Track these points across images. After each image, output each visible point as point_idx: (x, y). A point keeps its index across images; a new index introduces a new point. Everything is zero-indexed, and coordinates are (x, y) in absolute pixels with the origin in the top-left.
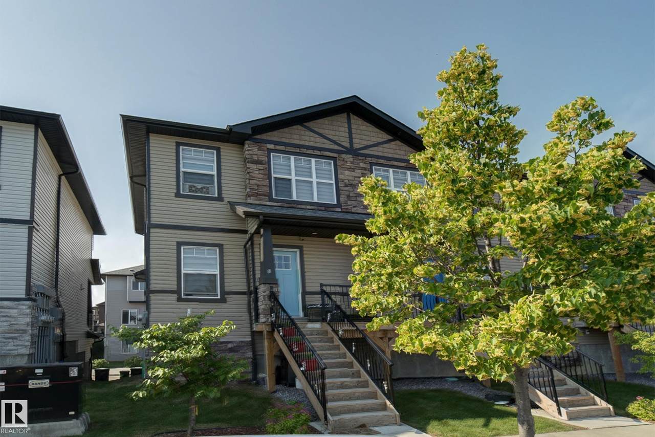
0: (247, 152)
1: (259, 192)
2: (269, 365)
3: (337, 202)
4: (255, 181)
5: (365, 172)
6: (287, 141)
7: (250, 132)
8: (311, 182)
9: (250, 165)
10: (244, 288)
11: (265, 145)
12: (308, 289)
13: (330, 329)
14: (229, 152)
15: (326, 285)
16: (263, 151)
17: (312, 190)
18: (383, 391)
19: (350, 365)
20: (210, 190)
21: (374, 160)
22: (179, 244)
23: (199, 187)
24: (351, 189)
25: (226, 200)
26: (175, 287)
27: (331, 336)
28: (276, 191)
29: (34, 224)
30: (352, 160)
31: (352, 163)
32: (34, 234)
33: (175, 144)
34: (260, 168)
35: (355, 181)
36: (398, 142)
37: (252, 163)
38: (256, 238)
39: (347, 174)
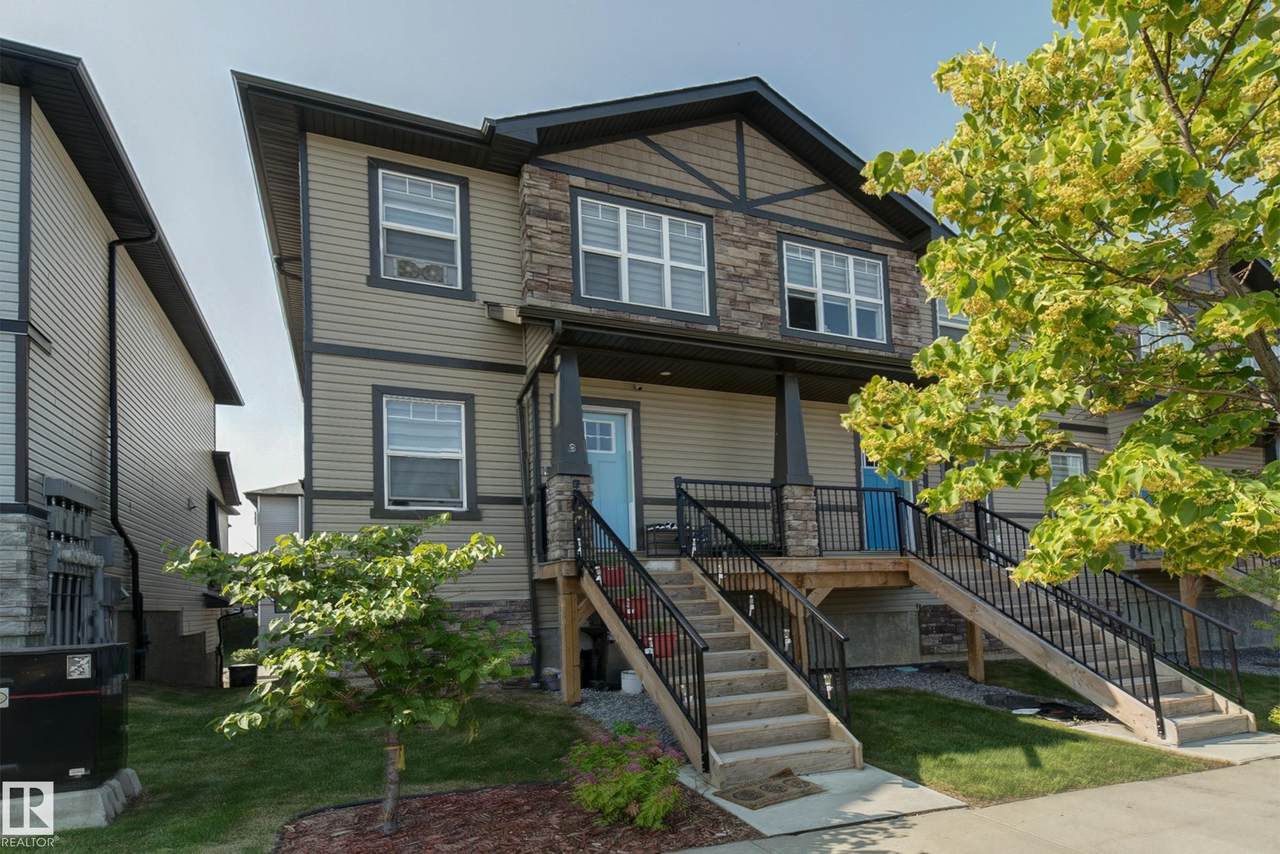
0: (526, 191)
1: (551, 283)
2: (567, 650)
3: (711, 313)
4: (543, 257)
5: (766, 251)
6: (612, 172)
7: (534, 139)
8: (660, 267)
9: (531, 219)
10: (517, 491)
11: (566, 177)
12: (647, 493)
13: (697, 572)
14: (488, 190)
15: (688, 482)
16: (561, 190)
17: (661, 285)
18: (822, 695)
19: (744, 642)
20: (445, 274)
21: (786, 228)
22: (379, 392)
23: (421, 266)
24: (738, 286)
25: (481, 298)
26: (368, 486)
27: (700, 584)
28: (587, 281)
29: (30, 331)
30: (743, 224)
31: (742, 229)
32: (32, 354)
33: (365, 163)
34: (554, 227)
35: (747, 270)
36: (832, 193)
37: (538, 217)
38: (544, 381)
39: (731, 254)
